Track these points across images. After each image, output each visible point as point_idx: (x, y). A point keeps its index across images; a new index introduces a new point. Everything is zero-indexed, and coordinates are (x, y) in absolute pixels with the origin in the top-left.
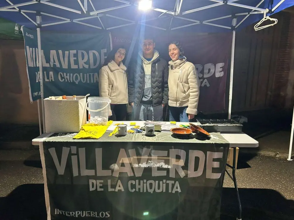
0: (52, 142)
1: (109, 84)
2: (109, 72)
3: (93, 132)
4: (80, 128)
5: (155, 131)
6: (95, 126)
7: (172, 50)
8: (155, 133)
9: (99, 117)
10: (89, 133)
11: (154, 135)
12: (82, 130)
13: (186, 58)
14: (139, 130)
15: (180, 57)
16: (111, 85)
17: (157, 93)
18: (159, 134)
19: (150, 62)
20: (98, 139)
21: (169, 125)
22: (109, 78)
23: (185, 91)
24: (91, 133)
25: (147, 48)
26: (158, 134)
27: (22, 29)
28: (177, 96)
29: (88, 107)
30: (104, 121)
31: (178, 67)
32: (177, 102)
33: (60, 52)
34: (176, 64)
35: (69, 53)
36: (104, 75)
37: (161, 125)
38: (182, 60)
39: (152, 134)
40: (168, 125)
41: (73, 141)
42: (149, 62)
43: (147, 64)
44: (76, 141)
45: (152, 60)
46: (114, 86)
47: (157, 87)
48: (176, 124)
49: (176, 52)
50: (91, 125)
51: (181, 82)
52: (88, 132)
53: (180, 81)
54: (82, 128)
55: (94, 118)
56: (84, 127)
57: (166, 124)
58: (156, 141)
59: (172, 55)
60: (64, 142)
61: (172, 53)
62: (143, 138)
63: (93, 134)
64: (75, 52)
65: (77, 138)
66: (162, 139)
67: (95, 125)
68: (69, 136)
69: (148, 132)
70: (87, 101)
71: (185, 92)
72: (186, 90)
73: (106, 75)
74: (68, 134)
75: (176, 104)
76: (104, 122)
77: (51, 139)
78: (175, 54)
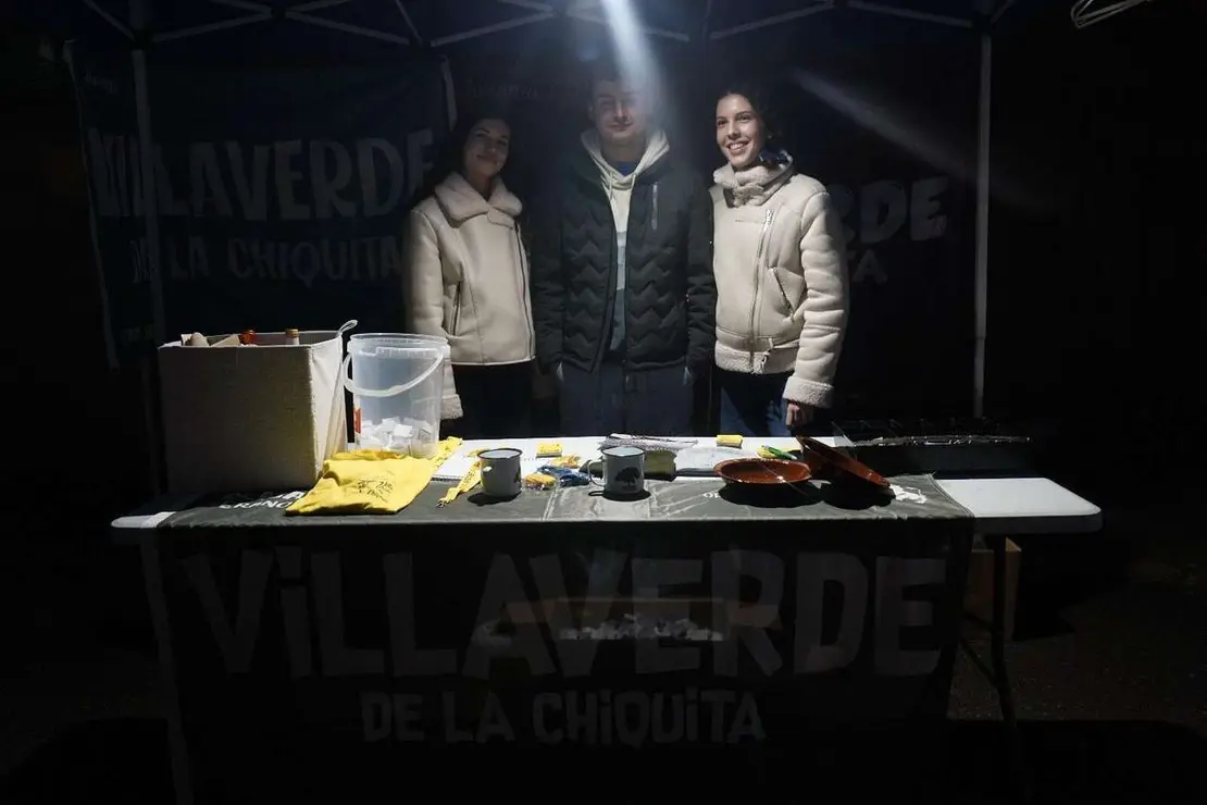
0: (196, 527)
1: (445, 282)
2: (444, 227)
3: (373, 486)
4: (319, 468)
5: (649, 476)
6: (383, 458)
7: (731, 121)
8: (648, 484)
9: (402, 422)
10: (354, 490)
11: (645, 495)
12: (326, 477)
13: (790, 158)
14: (575, 472)
15: (767, 154)
16: (454, 282)
17: (649, 313)
18: (666, 487)
19: (629, 176)
20: (392, 513)
21: (713, 450)
22: (442, 255)
23: (787, 302)
24: (365, 490)
25: (616, 119)
26: (658, 488)
27: (67, 56)
28: (756, 325)
29: (350, 376)
30: (423, 436)
31: (757, 199)
32: (752, 355)
33: (233, 149)
34: (748, 186)
35: (272, 152)
36: (419, 243)
37: (675, 452)
38: (771, 166)
39: (634, 487)
40: (706, 450)
41: (285, 522)
42: (626, 179)
43: (616, 188)
44: (298, 521)
45: (638, 170)
46: (467, 290)
47: (650, 286)
48: (739, 447)
49: (747, 128)
50: (367, 455)
51: (770, 264)
52: (354, 484)
53: (767, 260)
54: (326, 466)
55: (379, 427)
56: (334, 466)
57: (695, 446)
58: (650, 519)
59: (729, 142)
60: (247, 527)
61: (730, 132)
62: (592, 508)
63: (372, 492)
64: (295, 146)
65: (302, 511)
66: (678, 507)
67: (383, 456)
68: (270, 504)
69: (617, 479)
70: (345, 354)
71: (786, 309)
72: (792, 297)
73: (432, 240)
74: (265, 493)
75: (751, 361)
76: (420, 442)
77: (191, 519)
78: (743, 139)
